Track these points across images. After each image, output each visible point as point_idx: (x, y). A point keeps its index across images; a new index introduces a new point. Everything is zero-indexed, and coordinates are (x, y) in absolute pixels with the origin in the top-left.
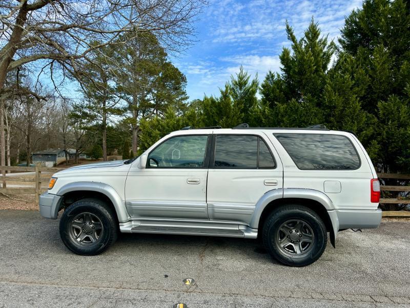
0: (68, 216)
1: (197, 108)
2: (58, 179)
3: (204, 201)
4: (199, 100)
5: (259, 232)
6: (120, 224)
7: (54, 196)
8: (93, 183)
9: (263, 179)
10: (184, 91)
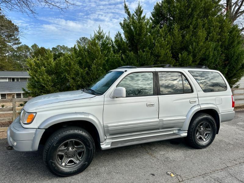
0: (54, 145)
1: (24, 51)
2: (37, 113)
3: (157, 118)
4: (26, 45)
5: (188, 133)
6: (101, 144)
7: (35, 130)
8: (76, 113)
9: (188, 100)
10: (18, 38)
